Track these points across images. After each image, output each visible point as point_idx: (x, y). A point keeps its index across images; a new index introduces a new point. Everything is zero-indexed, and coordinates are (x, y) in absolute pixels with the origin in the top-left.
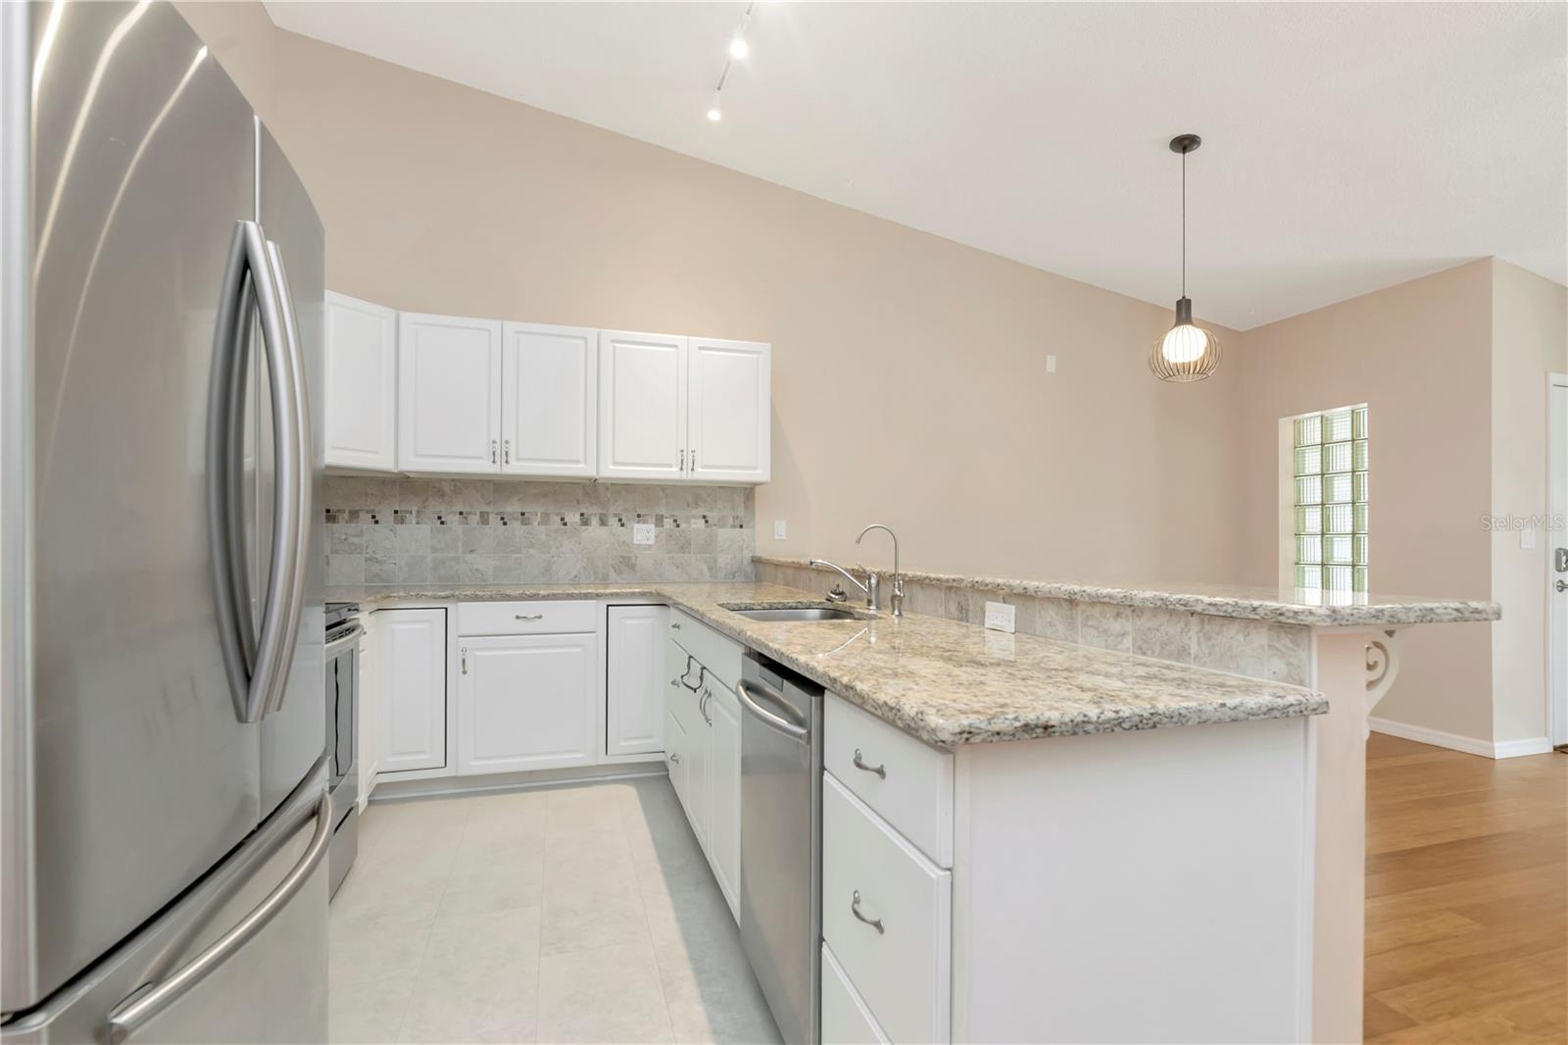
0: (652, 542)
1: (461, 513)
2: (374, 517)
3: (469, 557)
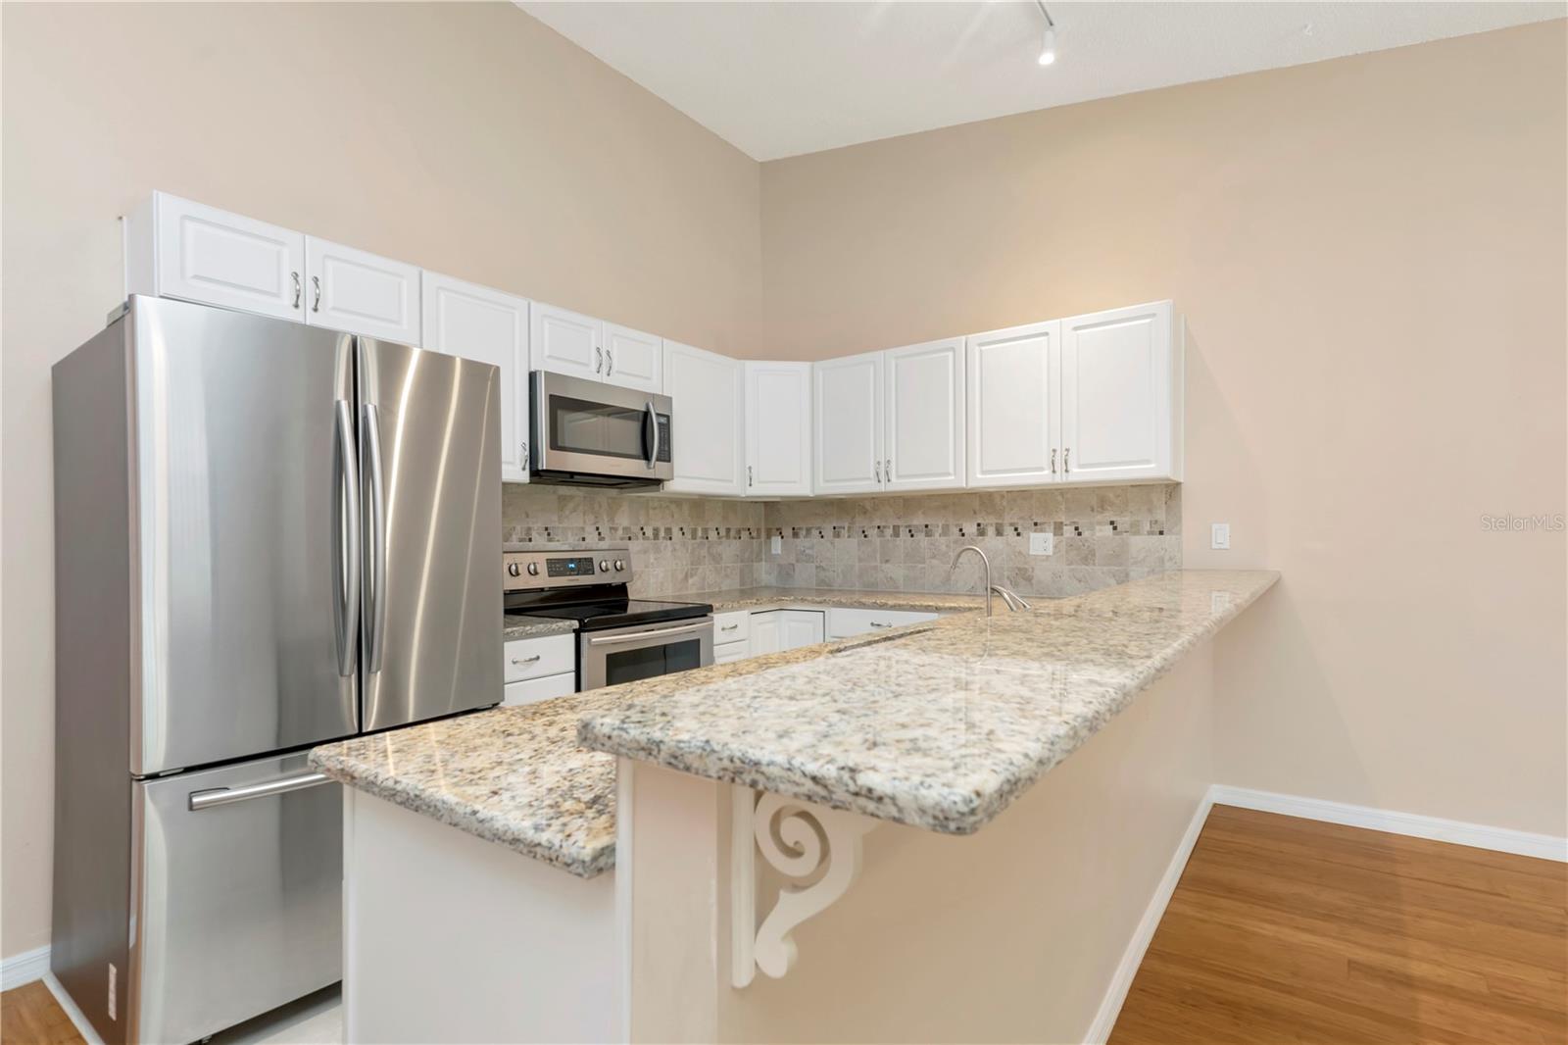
0: (1050, 552)
1: (879, 527)
2: (820, 533)
3: (886, 566)
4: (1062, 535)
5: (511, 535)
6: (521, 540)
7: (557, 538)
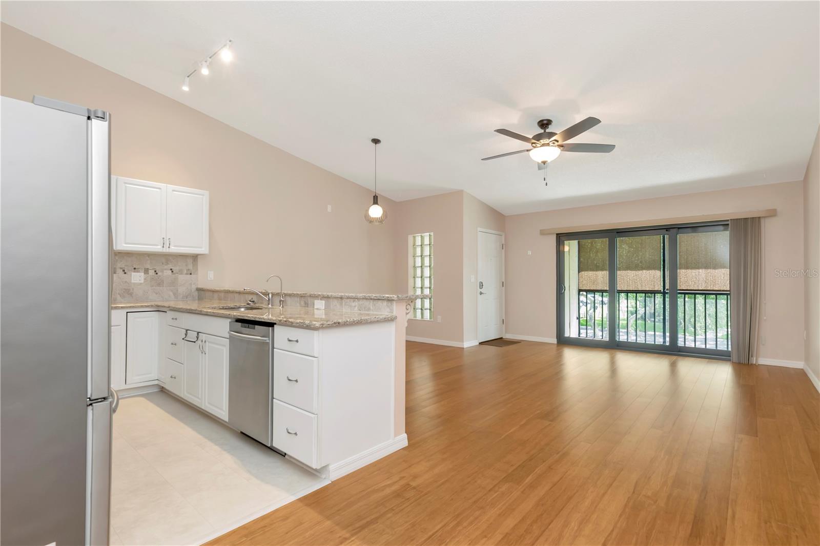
0: (142, 281)
4: (148, 274)
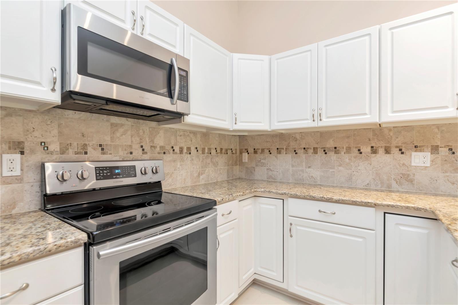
0: (428, 164)
1: (304, 149)
2: (269, 151)
3: (308, 170)
5: (68, 149)
6: (77, 153)
7: (109, 152)
